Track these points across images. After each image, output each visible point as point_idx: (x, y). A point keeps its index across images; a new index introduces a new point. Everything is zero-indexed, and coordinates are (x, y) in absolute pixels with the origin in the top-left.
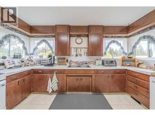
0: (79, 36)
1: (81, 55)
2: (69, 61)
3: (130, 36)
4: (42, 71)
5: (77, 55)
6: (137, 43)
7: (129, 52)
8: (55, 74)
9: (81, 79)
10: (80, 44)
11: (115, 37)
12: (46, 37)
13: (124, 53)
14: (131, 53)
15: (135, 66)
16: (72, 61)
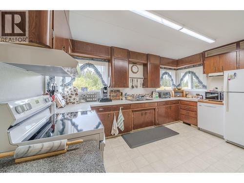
0: (135, 63)
1: (137, 87)
2: (124, 94)
3: (177, 69)
4: (103, 108)
5: (133, 87)
6: (184, 76)
7: (177, 84)
8: (120, 110)
9: (146, 113)
10: (136, 73)
11: (167, 69)
12: (92, 59)
13: (173, 85)
14: (179, 85)
15: (183, 96)
16: (128, 94)
